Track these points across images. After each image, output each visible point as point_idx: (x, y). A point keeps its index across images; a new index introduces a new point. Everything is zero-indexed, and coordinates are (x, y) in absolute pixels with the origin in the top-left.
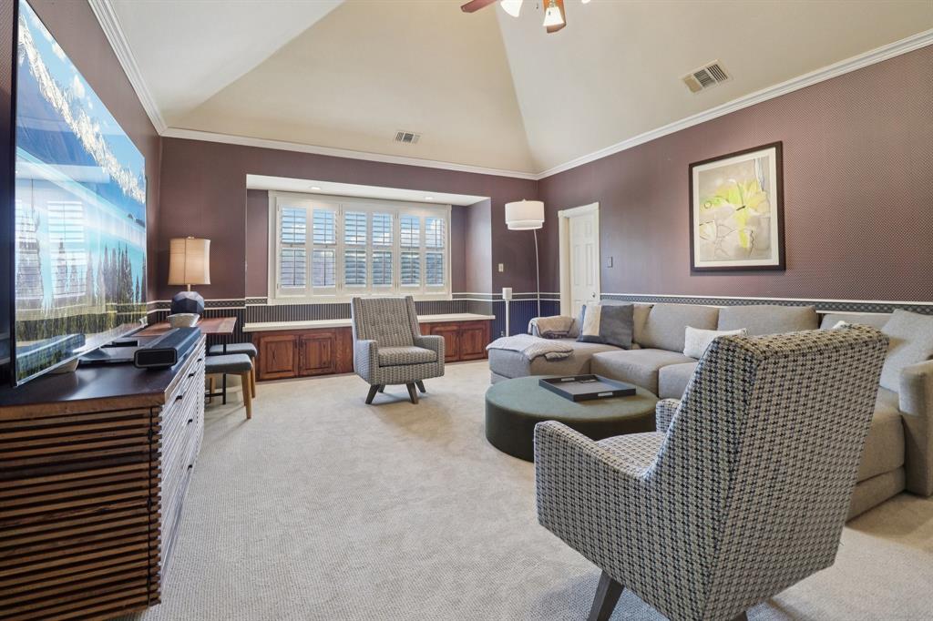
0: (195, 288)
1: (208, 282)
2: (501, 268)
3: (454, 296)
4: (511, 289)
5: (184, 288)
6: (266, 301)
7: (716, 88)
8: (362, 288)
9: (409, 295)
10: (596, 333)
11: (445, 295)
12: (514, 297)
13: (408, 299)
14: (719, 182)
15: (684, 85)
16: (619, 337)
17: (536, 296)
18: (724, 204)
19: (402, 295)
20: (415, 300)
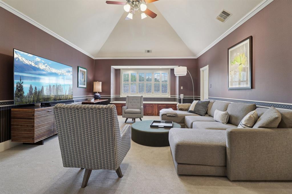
0: (99, 93)
1: (101, 91)
2: (182, 88)
3: (171, 97)
4: (183, 94)
5: (96, 93)
6: (120, 96)
7: (229, 19)
8: (143, 93)
9: (142, 95)
10: (193, 110)
11: (168, 96)
12: (184, 97)
13: (142, 96)
14: (235, 54)
15: (218, 21)
16: (200, 112)
17: (193, 97)
18: (236, 63)
19: (140, 95)
20: (143, 97)
